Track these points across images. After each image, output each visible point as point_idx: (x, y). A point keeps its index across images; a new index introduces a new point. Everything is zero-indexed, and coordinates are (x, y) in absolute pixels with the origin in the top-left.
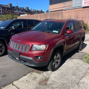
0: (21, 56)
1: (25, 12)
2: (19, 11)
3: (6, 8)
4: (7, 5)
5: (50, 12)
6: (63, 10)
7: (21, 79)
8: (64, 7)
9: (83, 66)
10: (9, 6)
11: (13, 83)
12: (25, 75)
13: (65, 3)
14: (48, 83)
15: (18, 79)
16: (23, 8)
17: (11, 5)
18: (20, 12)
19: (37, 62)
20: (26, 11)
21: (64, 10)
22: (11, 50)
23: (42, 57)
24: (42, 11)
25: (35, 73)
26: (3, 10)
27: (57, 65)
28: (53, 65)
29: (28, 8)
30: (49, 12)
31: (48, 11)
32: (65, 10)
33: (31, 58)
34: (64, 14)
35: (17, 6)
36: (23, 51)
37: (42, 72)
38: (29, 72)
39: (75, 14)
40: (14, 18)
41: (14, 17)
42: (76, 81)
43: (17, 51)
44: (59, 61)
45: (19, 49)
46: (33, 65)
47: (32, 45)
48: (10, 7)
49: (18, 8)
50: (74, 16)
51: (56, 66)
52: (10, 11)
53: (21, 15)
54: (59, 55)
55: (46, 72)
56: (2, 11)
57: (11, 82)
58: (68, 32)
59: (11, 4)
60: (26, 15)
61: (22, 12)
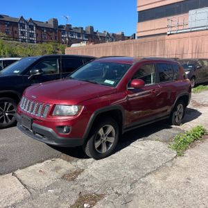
0: (34, 124)
1: (86, 37)
2: (72, 35)
3: (44, 27)
4: (47, 22)
5: (138, 37)
6: (165, 34)
7: (31, 168)
8: (168, 27)
9: (164, 154)
10: (51, 25)
11: (15, 172)
12: (42, 162)
13: (170, 18)
14: (79, 177)
15: (26, 167)
16: (82, 28)
17: (55, 21)
18: (75, 37)
19: (60, 138)
20: (88, 36)
21: (169, 33)
22: (20, 113)
23: (71, 128)
24: (123, 34)
25: (62, 160)
26: (39, 32)
27: (107, 148)
28: (96, 147)
29: (92, 28)
30: (136, 38)
32: (171, 34)
33: (50, 130)
34: (167, 43)
36: (38, 116)
37: (75, 159)
38: (51, 157)
39: (192, 44)
40: (58, 50)
41: (58, 47)
42: (131, 179)
43: (29, 115)
44: (112, 140)
45: (32, 111)
46: (54, 143)
47: (54, 106)
48: (52, 27)
49: (71, 29)
50: (190, 48)
51: (104, 150)
52: (53, 34)
53: (73, 45)
54: (111, 129)
55: (84, 160)
56: (37, 35)
57: (12, 171)
58: (136, 84)
60: (83, 44)
61: (79, 36)
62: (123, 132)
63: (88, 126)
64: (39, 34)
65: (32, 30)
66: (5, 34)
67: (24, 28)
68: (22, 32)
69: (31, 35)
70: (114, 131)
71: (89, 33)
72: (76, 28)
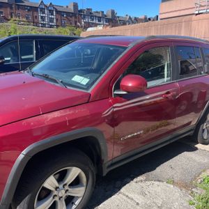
1: (106, 22)
2: (93, 20)
3: (64, 12)
4: (67, 7)
5: (161, 19)
10: (71, 9)
16: (103, 12)
17: (75, 5)
18: (96, 21)
20: (108, 20)
21: (197, 12)
24: (146, 18)
26: (59, 17)
29: (113, 12)
31: (157, 16)
32: (199, 14)
35: (88, 9)
41: (75, 32)
48: (72, 11)
49: (91, 13)
52: (73, 19)
56: (57, 20)
59: (77, 4)
60: (100, 28)
61: (99, 21)
62: (105, 172)
63: (9, 181)
64: (59, 19)
65: (52, 14)
66: (24, 19)
67: (44, 13)
68: (42, 17)
69: (51, 20)
70: (83, 175)
71: (110, 17)
72: (97, 12)
